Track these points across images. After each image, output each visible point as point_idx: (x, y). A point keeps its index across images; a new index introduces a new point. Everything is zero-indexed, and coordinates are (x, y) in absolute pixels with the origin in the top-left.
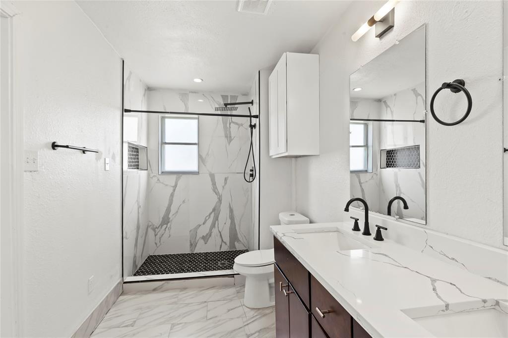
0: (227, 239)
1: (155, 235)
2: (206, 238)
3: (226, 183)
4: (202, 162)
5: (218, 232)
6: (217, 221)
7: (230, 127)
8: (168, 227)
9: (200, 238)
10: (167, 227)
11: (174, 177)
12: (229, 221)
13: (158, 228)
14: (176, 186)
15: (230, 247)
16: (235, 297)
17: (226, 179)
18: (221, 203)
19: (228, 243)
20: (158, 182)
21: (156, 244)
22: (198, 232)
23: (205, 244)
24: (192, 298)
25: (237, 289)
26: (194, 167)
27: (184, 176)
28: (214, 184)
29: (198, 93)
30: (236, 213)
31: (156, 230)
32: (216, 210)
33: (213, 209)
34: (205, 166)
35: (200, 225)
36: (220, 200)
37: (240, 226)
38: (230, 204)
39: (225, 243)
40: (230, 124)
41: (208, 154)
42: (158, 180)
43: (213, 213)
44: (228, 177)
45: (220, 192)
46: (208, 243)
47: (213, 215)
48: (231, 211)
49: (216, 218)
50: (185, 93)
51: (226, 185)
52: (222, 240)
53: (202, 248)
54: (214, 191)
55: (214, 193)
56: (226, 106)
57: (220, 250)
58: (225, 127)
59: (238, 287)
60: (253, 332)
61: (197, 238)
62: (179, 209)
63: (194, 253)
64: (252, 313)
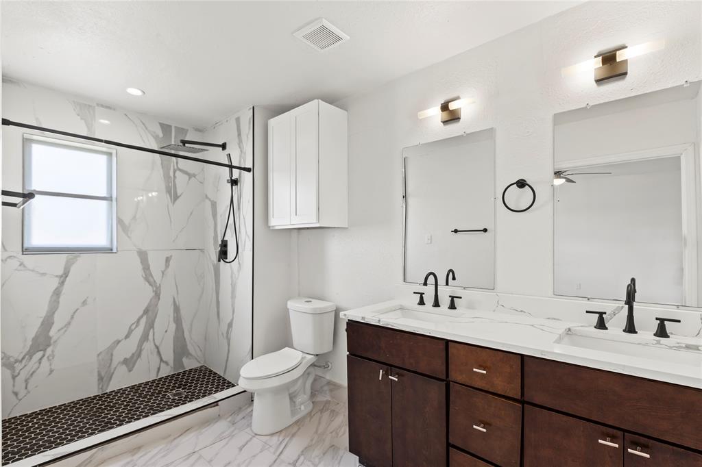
0: (168, 355)
1: (14, 377)
2: (129, 363)
3: (167, 265)
4: (123, 230)
5: (153, 347)
6: (152, 330)
7: (175, 177)
8: (46, 356)
9: (119, 363)
10: (44, 355)
11: (63, 258)
12: (173, 326)
13: (21, 361)
14: (66, 274)
15: (175, 368)
16: (233, 431)
17: (168, 260)
18: (159, 299)
19: (171, 362)
20: (22, 268)
21: (16, 394)
22: (114, 353)
23: (130, 371)
24: (164, 456)
25: (229, 420)
26: (102, 241)
27: (84, 256)
28: (146, 267)
29: (114, 110)
30: (184, 313)
31: (16, 365)
32: (150, 312)
33: (144, 311)
34: (129, 237)
35: (119, 342)
36: (157, 295)
37: (190, 331)
38: (174, 299)
39: (167, 363)
40: (174, 172)
41: (134, 218)
42: (21, 264)
43: (145, 317)
44: (171, 256)
45: (158, 282)
46: (134, 369)
47: (144, 320)
48: (177, 309)
49: (151, 325)
50: (87, 105)
51: (169, 270)
52: (161, 360)
53: (121, 380)
54: (147, 279)
55: (147, 284)
56: (184, 145)
57: (157, 376)
58: (167, 177)
59: (227, 418)
60: (295, 458)
61: (113, 366)
62: (72, 317)
63: (108, 391)
64: (275, 439)
